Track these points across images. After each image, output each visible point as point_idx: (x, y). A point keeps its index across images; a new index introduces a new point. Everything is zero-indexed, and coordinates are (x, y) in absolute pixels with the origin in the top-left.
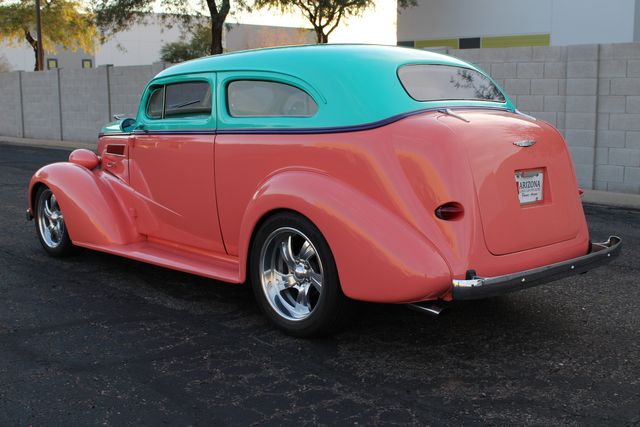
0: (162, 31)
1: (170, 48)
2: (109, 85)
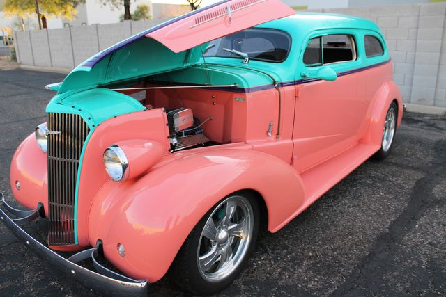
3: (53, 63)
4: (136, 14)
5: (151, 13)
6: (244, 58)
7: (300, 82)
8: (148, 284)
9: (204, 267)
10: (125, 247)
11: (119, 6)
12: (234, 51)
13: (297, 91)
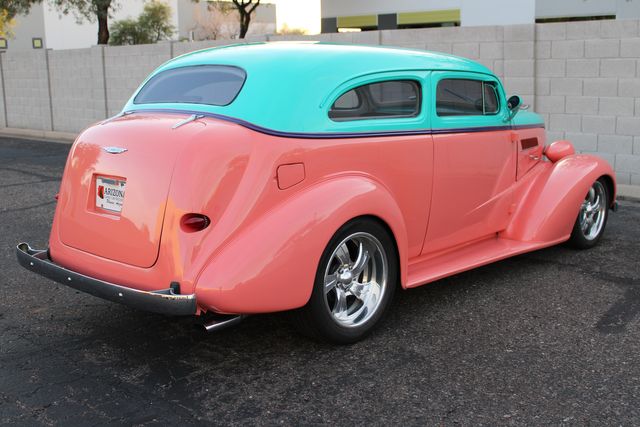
0: (60, 17)
5: (172, 21)
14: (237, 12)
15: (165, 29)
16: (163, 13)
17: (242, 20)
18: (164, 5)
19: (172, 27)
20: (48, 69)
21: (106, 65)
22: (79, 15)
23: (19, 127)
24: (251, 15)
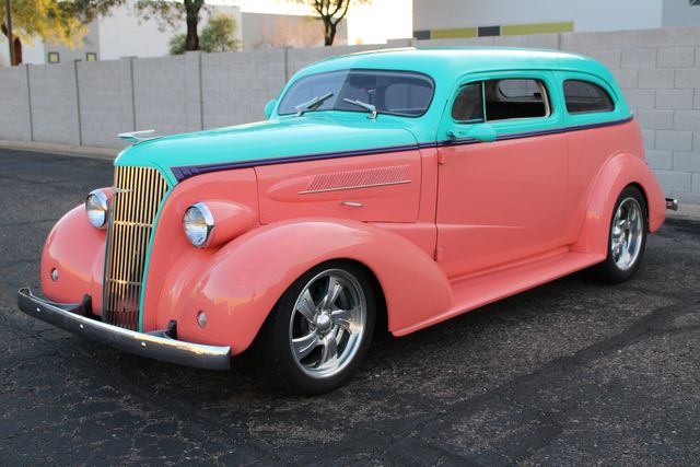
0: (140, 23)
1: (179, 40)
2: (77, 82)
3: (35, 135)
4: (207, 37)
5: (237, 35)
6: (370, 112)
7: (447, 144)
8: (230, 351)
9: (298, 353)
10: (207, 316)
11: (175, 22)
12: (358, 102)
13: (438, 155)
14: (322, 23)
15: (230, 44)
16: (228, 26)
17: (327, 31)
18: (229, 18)
19: (237, 41)
20: (132, 79)
21: (203, 75)
22: (162, 21)
23: (94, 146)
24: (338, 27)
